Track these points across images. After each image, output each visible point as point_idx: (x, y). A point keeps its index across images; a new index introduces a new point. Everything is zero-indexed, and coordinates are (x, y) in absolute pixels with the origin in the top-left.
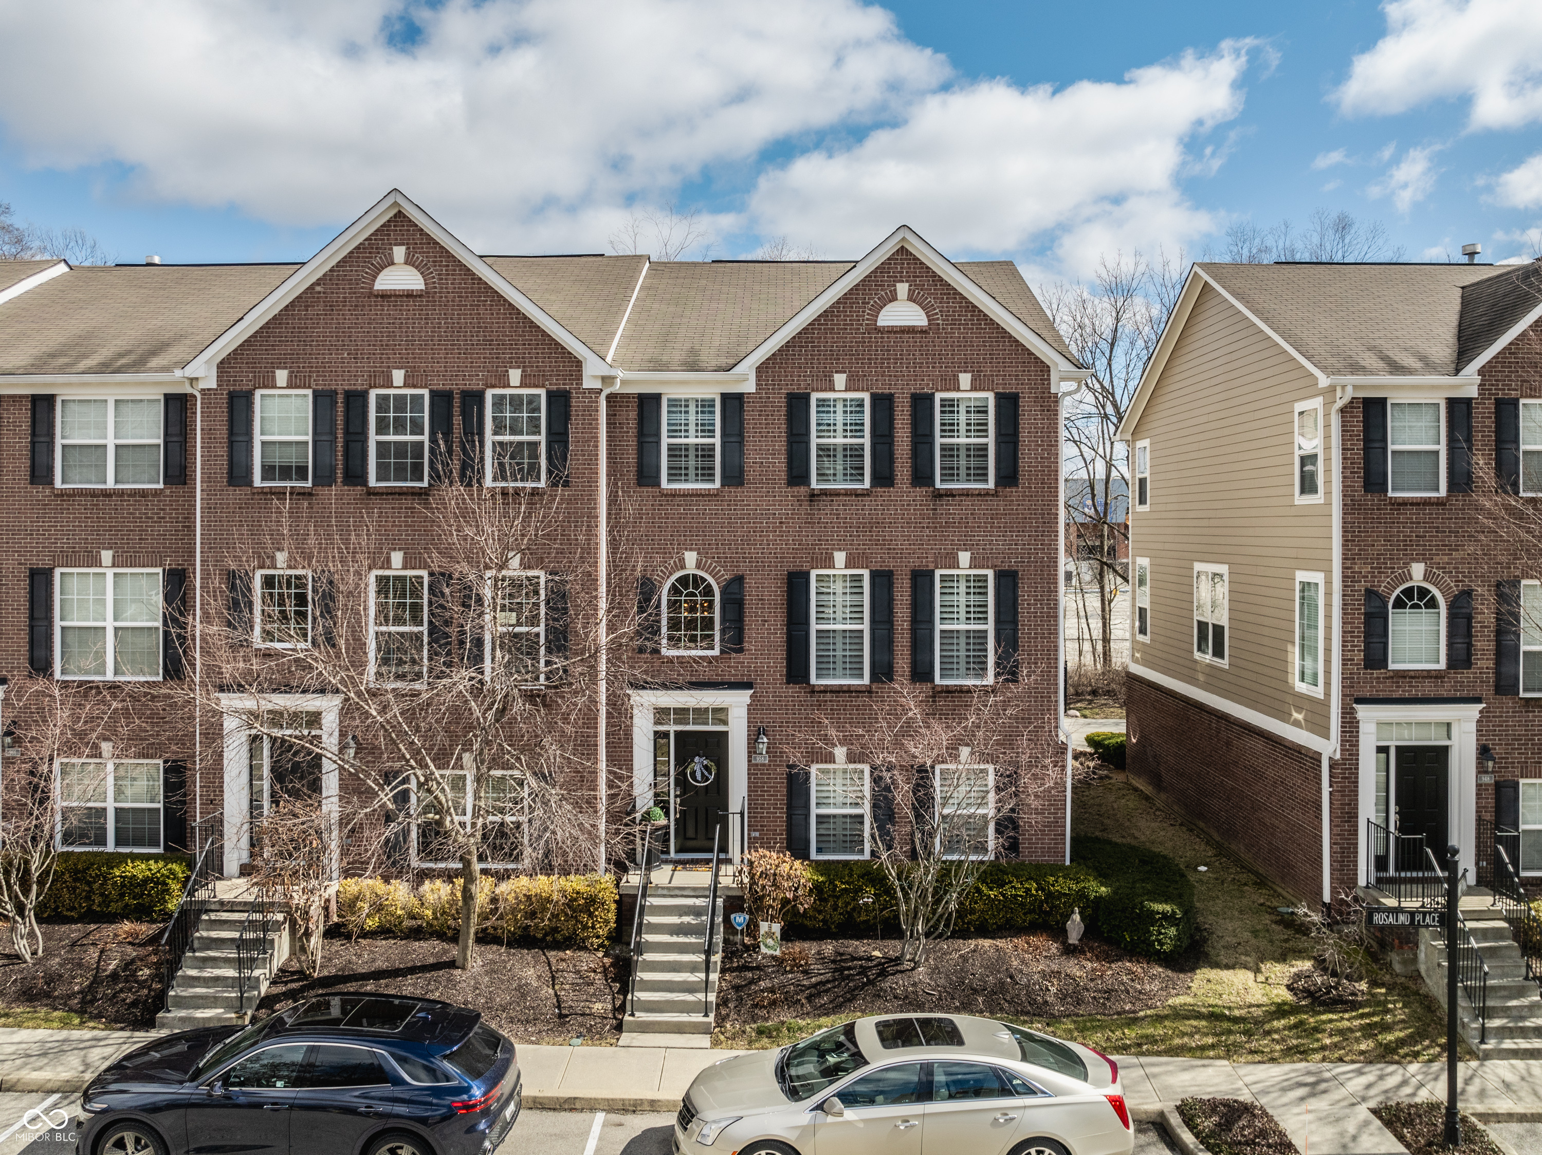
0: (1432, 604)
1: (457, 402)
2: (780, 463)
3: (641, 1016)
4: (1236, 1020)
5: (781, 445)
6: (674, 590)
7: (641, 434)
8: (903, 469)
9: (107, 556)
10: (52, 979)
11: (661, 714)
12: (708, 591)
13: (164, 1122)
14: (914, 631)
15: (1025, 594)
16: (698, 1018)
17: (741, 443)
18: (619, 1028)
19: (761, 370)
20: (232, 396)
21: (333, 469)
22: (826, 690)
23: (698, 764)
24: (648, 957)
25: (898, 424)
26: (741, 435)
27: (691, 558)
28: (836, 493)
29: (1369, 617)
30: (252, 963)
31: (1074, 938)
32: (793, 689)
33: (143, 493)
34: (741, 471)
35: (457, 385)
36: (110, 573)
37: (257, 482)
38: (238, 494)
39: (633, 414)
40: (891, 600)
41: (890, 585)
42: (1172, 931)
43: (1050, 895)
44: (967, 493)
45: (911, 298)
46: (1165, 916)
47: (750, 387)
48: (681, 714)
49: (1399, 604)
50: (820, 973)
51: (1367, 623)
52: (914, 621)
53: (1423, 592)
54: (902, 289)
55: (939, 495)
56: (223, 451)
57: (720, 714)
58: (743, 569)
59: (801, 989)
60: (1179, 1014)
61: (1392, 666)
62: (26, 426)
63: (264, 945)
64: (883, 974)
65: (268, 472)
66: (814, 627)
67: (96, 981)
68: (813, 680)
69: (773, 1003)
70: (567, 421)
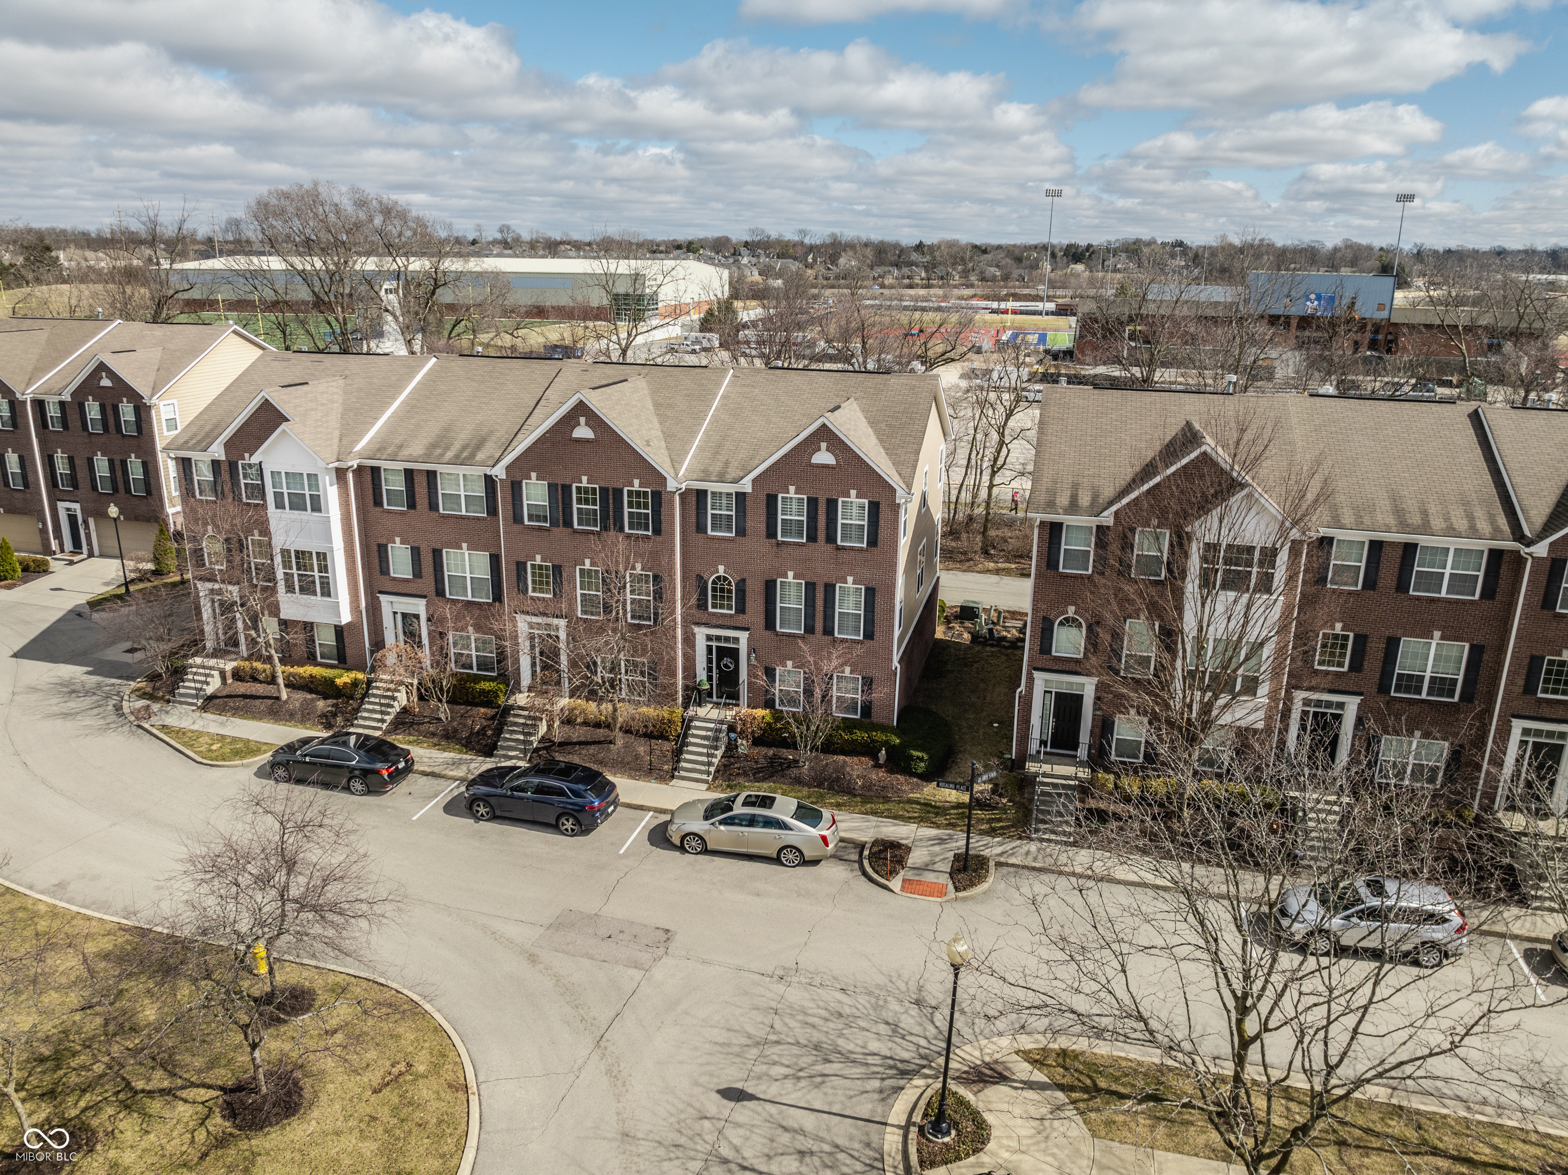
0: (1079, 626)
1: (611, 493)
2: (763, 527)
3: (683, 773)
5: (763, 518)
6: (714, 582)
7: (698, 508)
8: (821, 534)
9: (465, 545)
10: (455, 731)
11: (709, 638)
12: (729, 584)
14: (825, 612)
15: (878, 599)
16: (704, 777)
17: (745, 516)
18: (673, 777)
19: (754, 481)
20: (513, 483)
21: (558, 520)
22: (783, 634)
23: (726, 660)
24: (690, 748)
25: (820, 512)
26: (744, 512)
27: (721, 568)
28: (789, 543)
29: (1043, 630)
30: (530, 734)
31: (881, 761)
32: (768, 633)
33: (478, 518)
34: (745, 530)
35: (611, 485)
36: (467, 553)
37: (526, 522)
38: (517, 527)
39: (694, 499)
40: (814, 596)
41: (814, 589)
42: (922, 764)
43: (873, 741)
44: (852, 548)
45: (828, 450)
46: (918, 758)
47: (748, 489)
48: (718, 638)
49: (1061, 624)
50: (763, 762)
51: (1042, 633)
52: (825, 607)
53: (1074, 620)
54: (824, 445)
55: (839, 548)
56: (510, 507)
57: (736, 640)
58: (745, 576)
59: (752, 769)
60: (909, 801)
61: (1053, 654)
62: (425, 484)
63: (535, 726)
64: (789, 767)
65: (531, 518)
66: (779, 605)
67: (471, 734)
68: (778, 629)
69: (738, 774)
70: (660, 506)
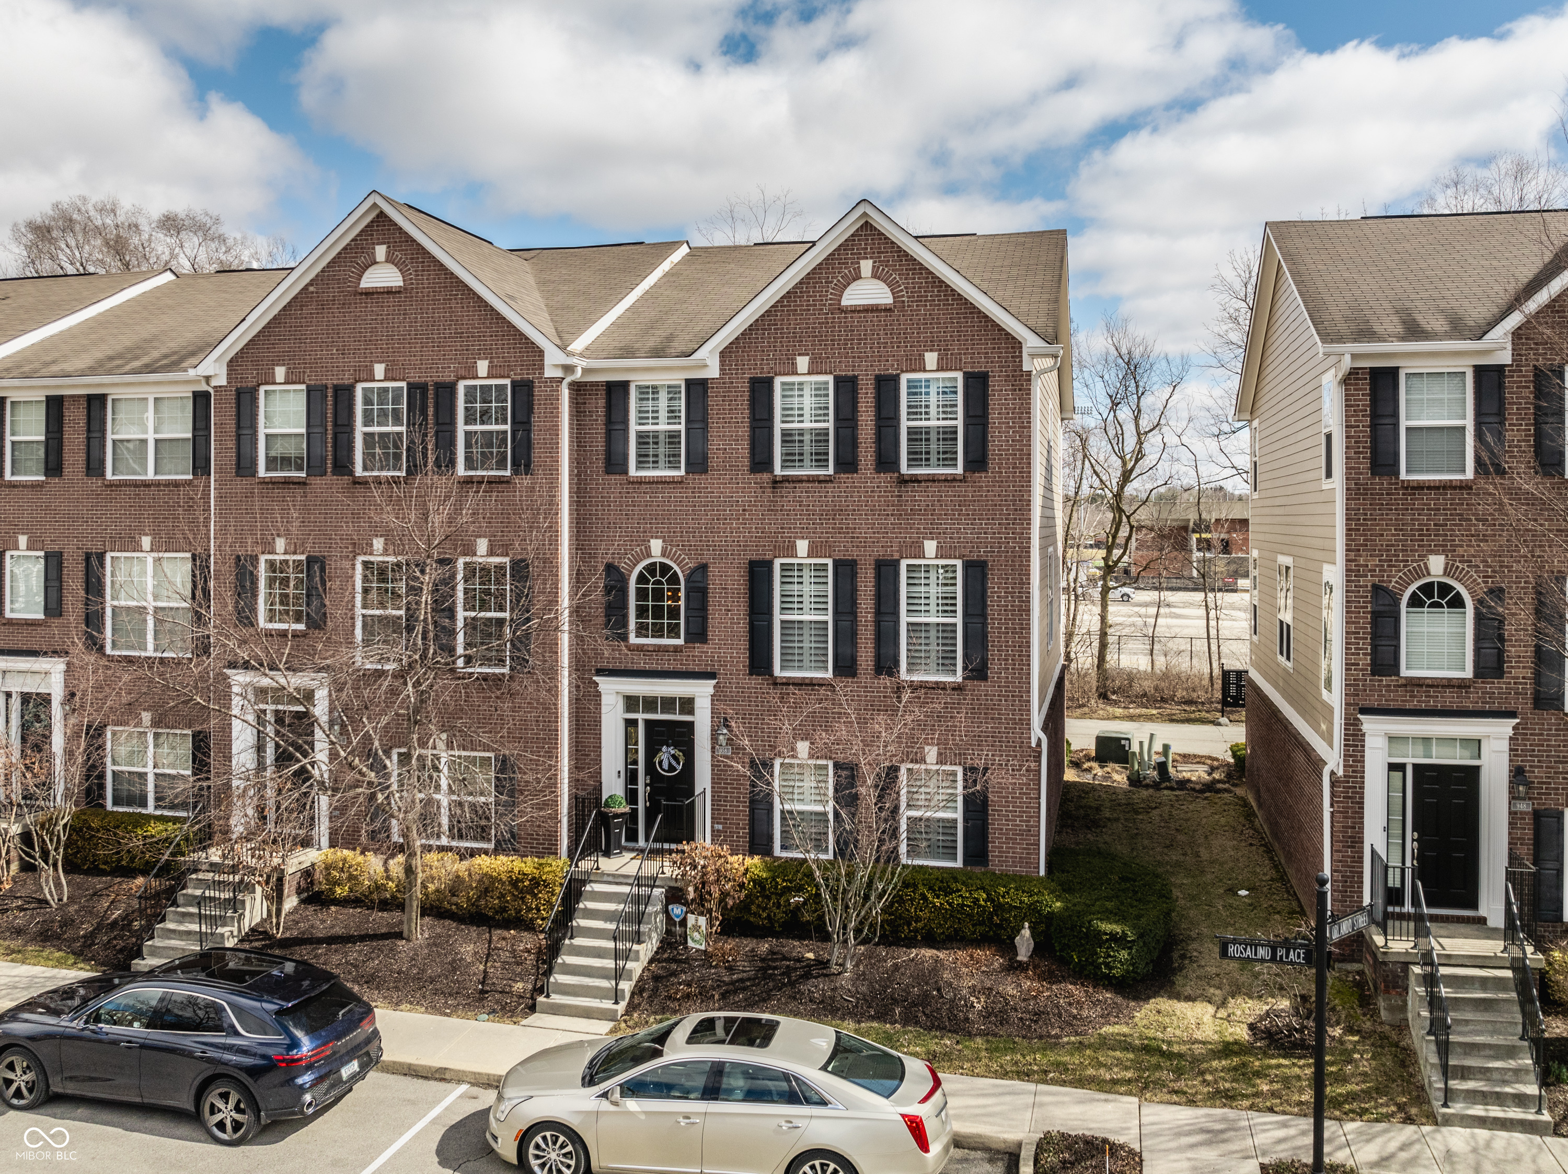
0: (1457, 602)
1: (431, 394)
2: (743, 449)
3: (556, 998)
4: (1169, 1056)
5: (744, 431)
6: (641, 579)
7: (609, 421)
8: (866, 455)
9: (146, 542)
10: (67, 923)
11: (631, 703)
12: (674, 579)
13: (43, 1050)
14: (878, 623)
15: (995, 587)
16: (608, 1004)
17: (705, 429)
18: (532, 1009)
19: (725, 354)
20: (239, 393)
21: (324, 459)
22: (788, 682)
23: (665, 755)
24: (578, 941)
25: (862, 407)
26: (705, 421)
27: (656, 546)
28: (798, 480)
29: (1376, 616)
30: (223, 921)
31: (1023, 955)
32: (756, 681)
33: (176, 484)
34: (705, 458)
35: (430, 378)
36: (150, 558)
37: (262, 472)
38: (242, 484)
39: (602, 402)
40: (854, 590)
41: (854, 575)
42: (1124, 955)
43: (999, 907)
44: (933, 479)
45: (875, 276)
46: (1113, 937)
47: (713, 371)
48: (650, 703)
49: (1415, 601)
50: (745, 968)
51: (1375, 623)
52: (878, 612)
53: (1445, 589)
54: (866, 266)
55: (904, 481)
56: (232, 444)
57: (688, 705)
58: (707, 557)
59: (720, 983)
60: (1105, 1043)
61: (1405, 672)
62: (83, 423)
63: (235, 904)
64: (807, 976)
65: (272, 463)
66: (778, 617)
67: (98, 928)
68: (777, 672)
69: (688, 996)
70: (530, 410)
